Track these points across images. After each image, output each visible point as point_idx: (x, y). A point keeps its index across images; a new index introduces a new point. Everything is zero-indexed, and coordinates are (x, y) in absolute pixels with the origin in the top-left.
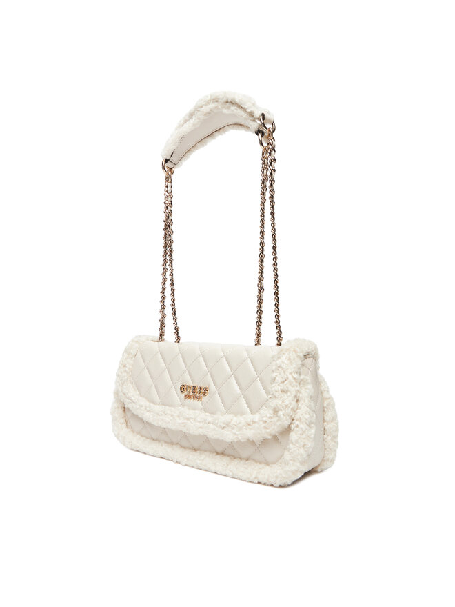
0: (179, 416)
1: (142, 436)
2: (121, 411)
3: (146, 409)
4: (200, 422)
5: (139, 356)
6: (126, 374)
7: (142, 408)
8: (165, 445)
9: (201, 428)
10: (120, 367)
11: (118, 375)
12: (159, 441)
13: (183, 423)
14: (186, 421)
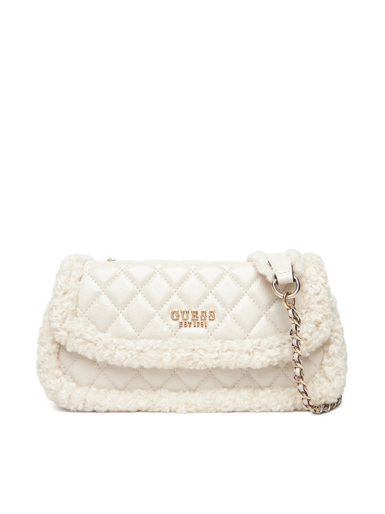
3: (116, 347)
4: (213, 352)
9: (216, 359)
13: (188, 356)
14: (190, 354)
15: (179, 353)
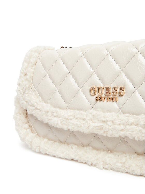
0: (92, 120)
1: (49, 140)
2: (23, 117)
3: (52, 115)
4: (120, 124)
5: (39, 63)
6: (27, 82)
7: (48, 114)
8: (75, 147)
9: (122, 130)
10: (20, 77)
11: (19, 84)
12: (68, 144)
13: (99, 126)
14: (102, 124)
15: (94, 122)
